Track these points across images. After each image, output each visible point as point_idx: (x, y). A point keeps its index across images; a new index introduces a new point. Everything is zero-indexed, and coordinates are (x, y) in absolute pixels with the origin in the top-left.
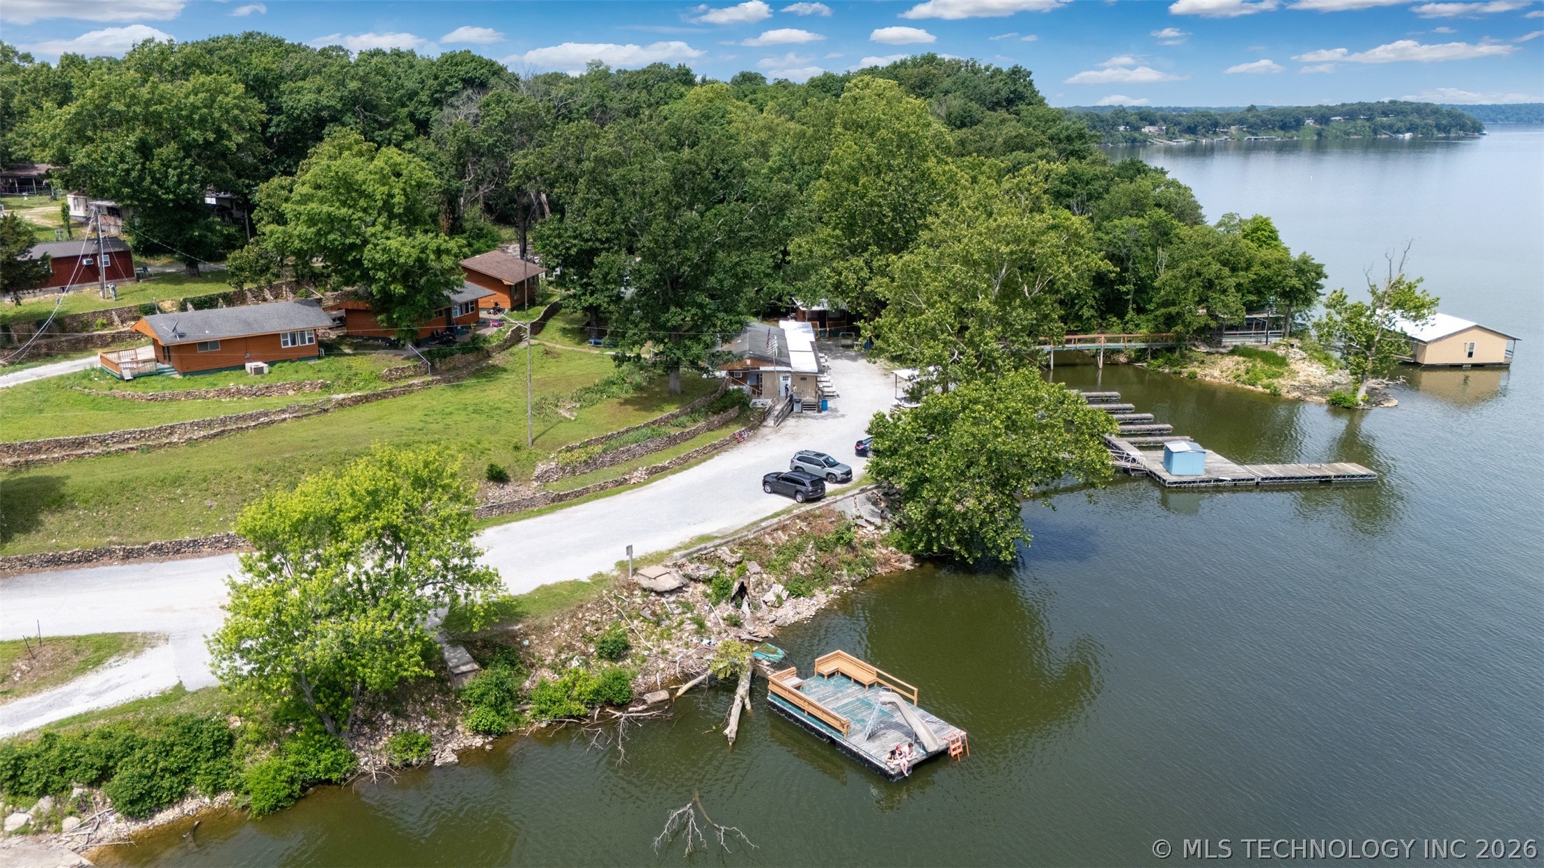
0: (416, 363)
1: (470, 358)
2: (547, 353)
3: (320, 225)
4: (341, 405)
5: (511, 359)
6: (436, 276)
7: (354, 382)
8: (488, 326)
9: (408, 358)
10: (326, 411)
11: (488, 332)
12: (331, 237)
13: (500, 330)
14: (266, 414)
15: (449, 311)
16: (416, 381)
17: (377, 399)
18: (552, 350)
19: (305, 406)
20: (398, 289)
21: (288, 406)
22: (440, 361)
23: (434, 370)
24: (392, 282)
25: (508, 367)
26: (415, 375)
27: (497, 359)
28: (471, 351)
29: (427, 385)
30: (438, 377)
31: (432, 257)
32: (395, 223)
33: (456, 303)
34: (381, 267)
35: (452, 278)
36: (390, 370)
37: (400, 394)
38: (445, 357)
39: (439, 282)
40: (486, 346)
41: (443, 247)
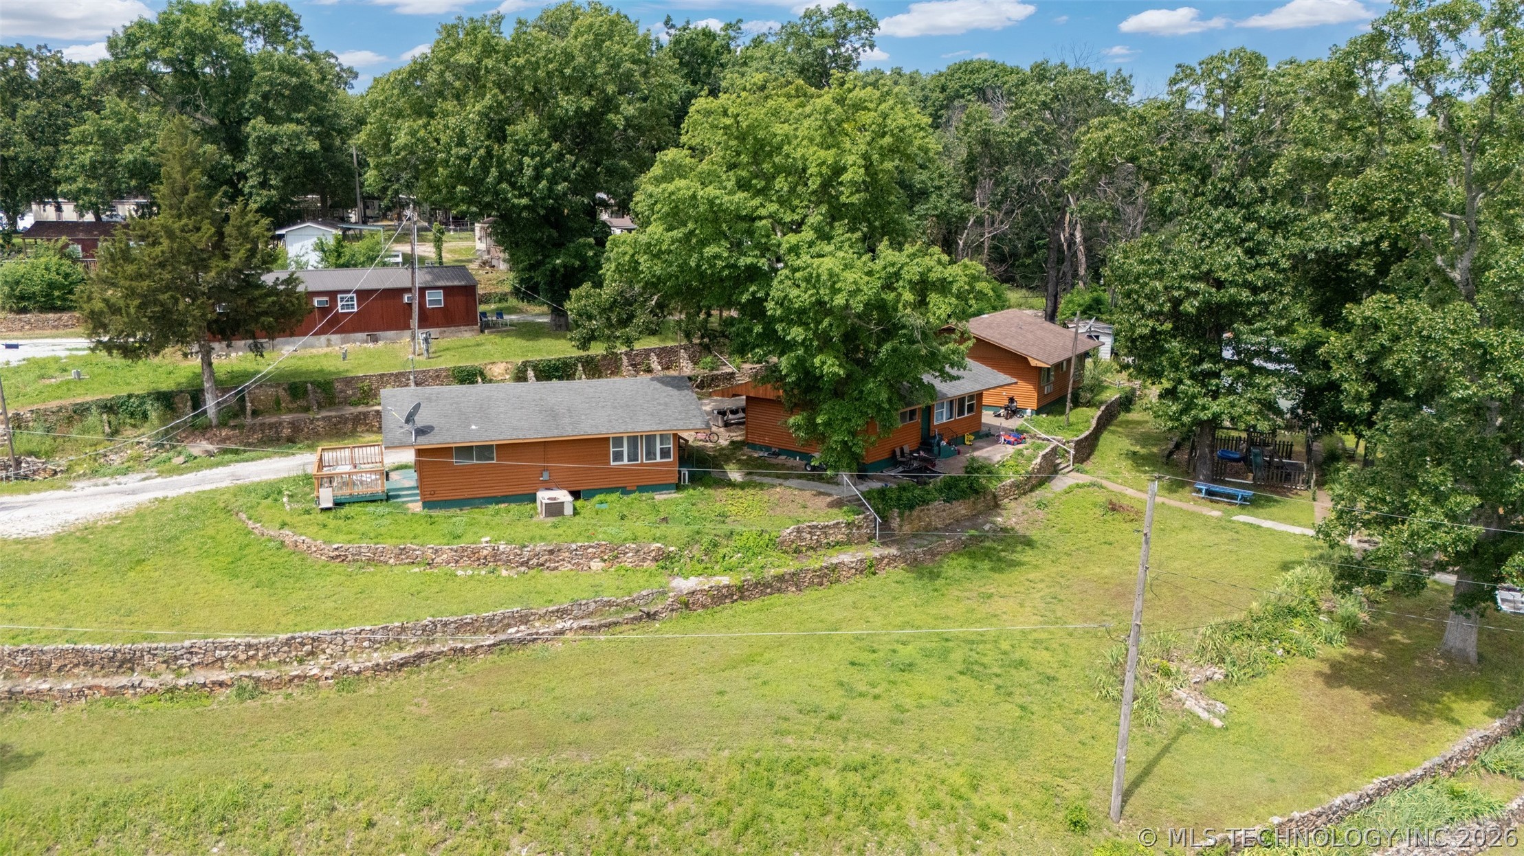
0: (852, 518)
1: (961, 508)
2: (1114, 508)
3: (690, 225)
4: (686, 604)
5: (1041, 514)
6: (912, 341)
7: (722, 551)
8: (997, 442)
9: (838, 504)
10: (651, 616)
11: (996, 454)
12: (710, 251)
13: (1020, 453)
14: (524, 619)
15: (928, 411)
16: (847, 557)
17: (763, 593)
18: (1124, 502)
19: (609, 604)
20: (829, 365)
21: (575, 603)
22: (901, 515)
23: (886, 536)
24: (820, 350)
25: (1034, 534)
26: (849, 542)
27: (1013, 515)
28: (963, 495)
29: (870, 568)
30: (893, 551)
31: (908, 296)
32: (840, 228)
33: (944, 396)
34: (799, 316)
35: (943, 349)
36: (799, 531)
37: (811, 584)
38: (911, 508)
39: (916, 356)
40: (994, 486)
41: (933, 276)
